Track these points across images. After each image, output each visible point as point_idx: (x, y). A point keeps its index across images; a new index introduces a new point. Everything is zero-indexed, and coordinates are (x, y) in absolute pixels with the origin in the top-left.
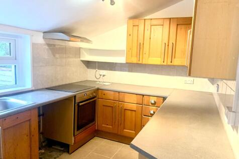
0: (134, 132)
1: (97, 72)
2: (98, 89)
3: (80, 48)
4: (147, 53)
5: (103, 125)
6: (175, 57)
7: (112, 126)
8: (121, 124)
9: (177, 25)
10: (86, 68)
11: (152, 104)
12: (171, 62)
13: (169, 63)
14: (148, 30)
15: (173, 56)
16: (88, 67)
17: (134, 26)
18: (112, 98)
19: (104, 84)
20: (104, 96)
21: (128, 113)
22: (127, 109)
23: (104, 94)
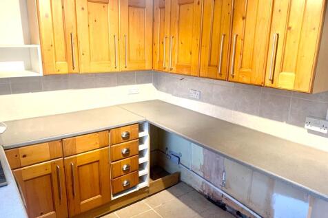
0: (99, 196)
4: (87, 52)
6: (129, 60)
7: (54, 210)
9: (129, 6)
11: (123, 138)
12: (126, 67)
13: (124, 69)
15: (127, 57)
20: (23, 160)
22: (81, 166)
23: (24, 156)
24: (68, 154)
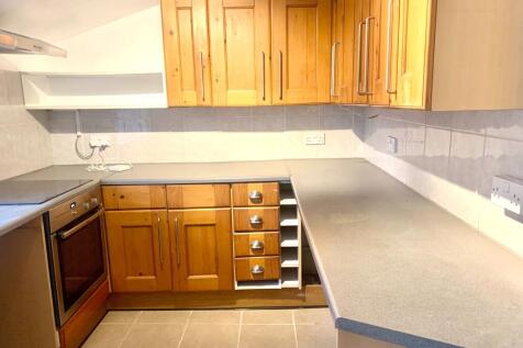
0: (215, 276)
1: (81, 141)
2: (102, 186)
3: (20, 73)
4: (222, 78)
5: (129, 278)
6: (288, 87)
7: (155, 274)
8: (179, 265)
9: (287, 7)
10: (45, 132)
11: (252, 200)
12: (281, 98)
13: (277, 101)
14: (217, 19)
15: (284, 84)
16: (50, 129)
17: (179, 8)
18: (147, 204)
19: (111, 168)
20: (120, 201)
21: (196, 234)
22: (191, 226)
23: (122, 197)
24: (172, 205)
